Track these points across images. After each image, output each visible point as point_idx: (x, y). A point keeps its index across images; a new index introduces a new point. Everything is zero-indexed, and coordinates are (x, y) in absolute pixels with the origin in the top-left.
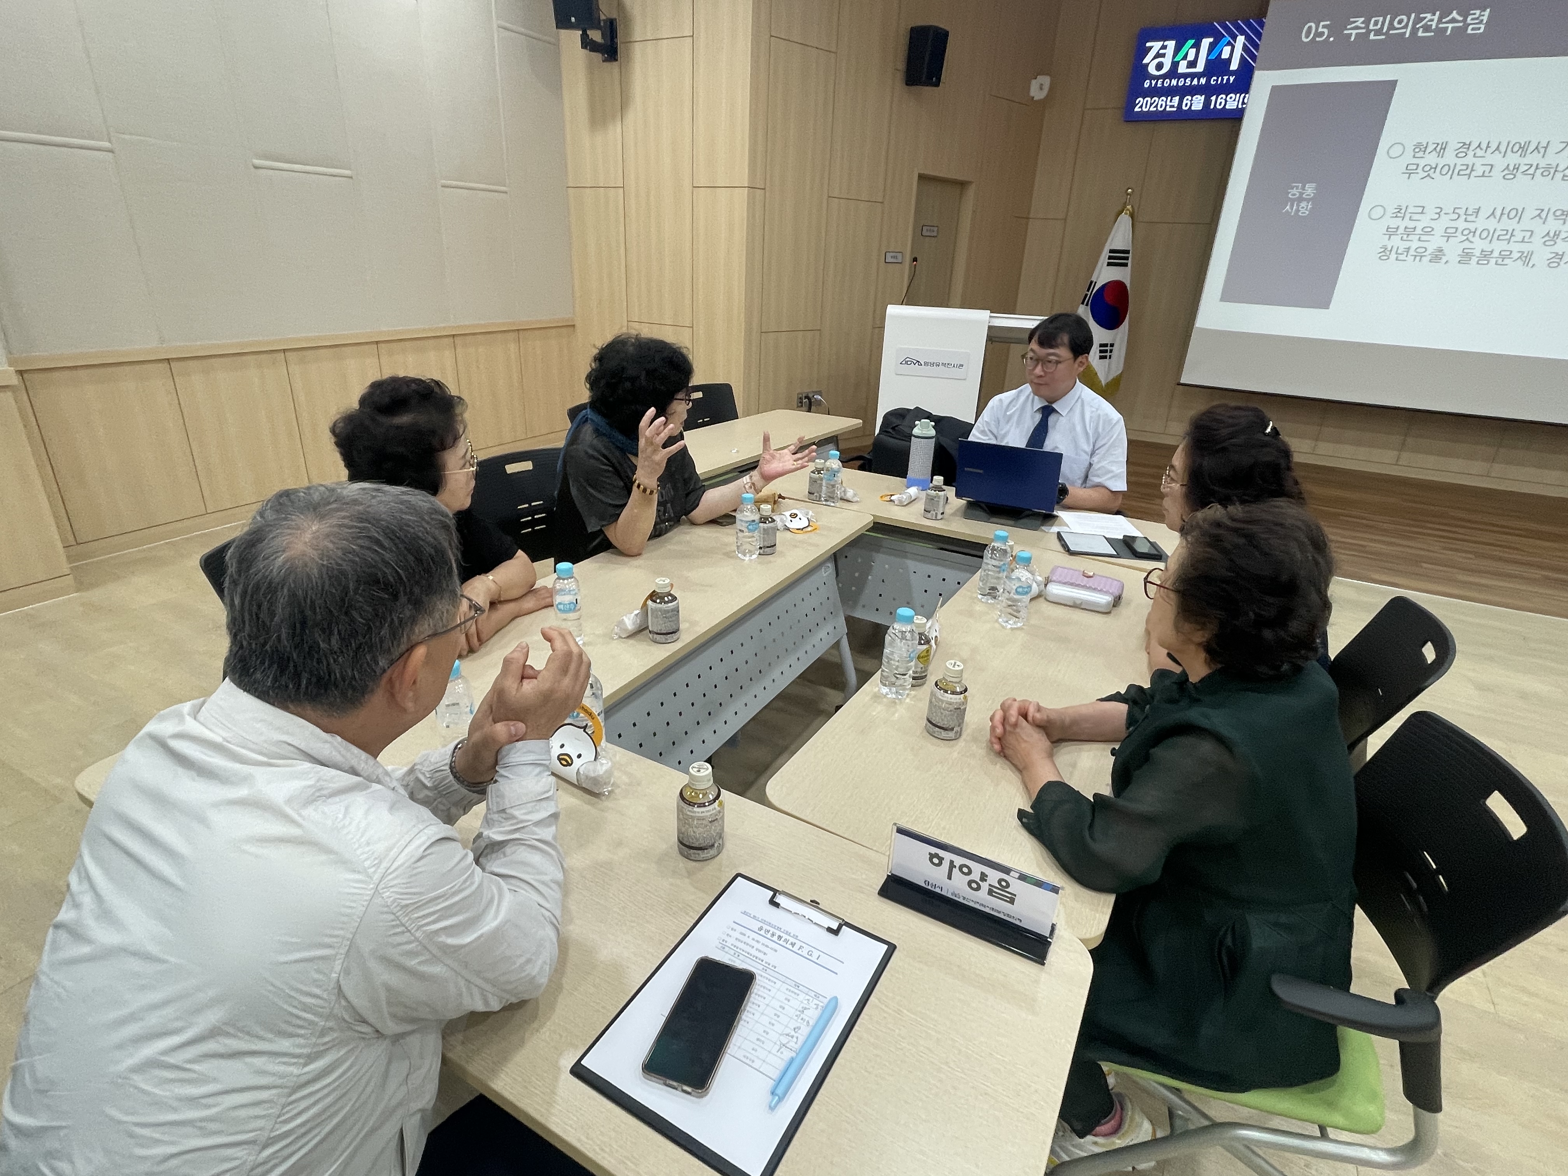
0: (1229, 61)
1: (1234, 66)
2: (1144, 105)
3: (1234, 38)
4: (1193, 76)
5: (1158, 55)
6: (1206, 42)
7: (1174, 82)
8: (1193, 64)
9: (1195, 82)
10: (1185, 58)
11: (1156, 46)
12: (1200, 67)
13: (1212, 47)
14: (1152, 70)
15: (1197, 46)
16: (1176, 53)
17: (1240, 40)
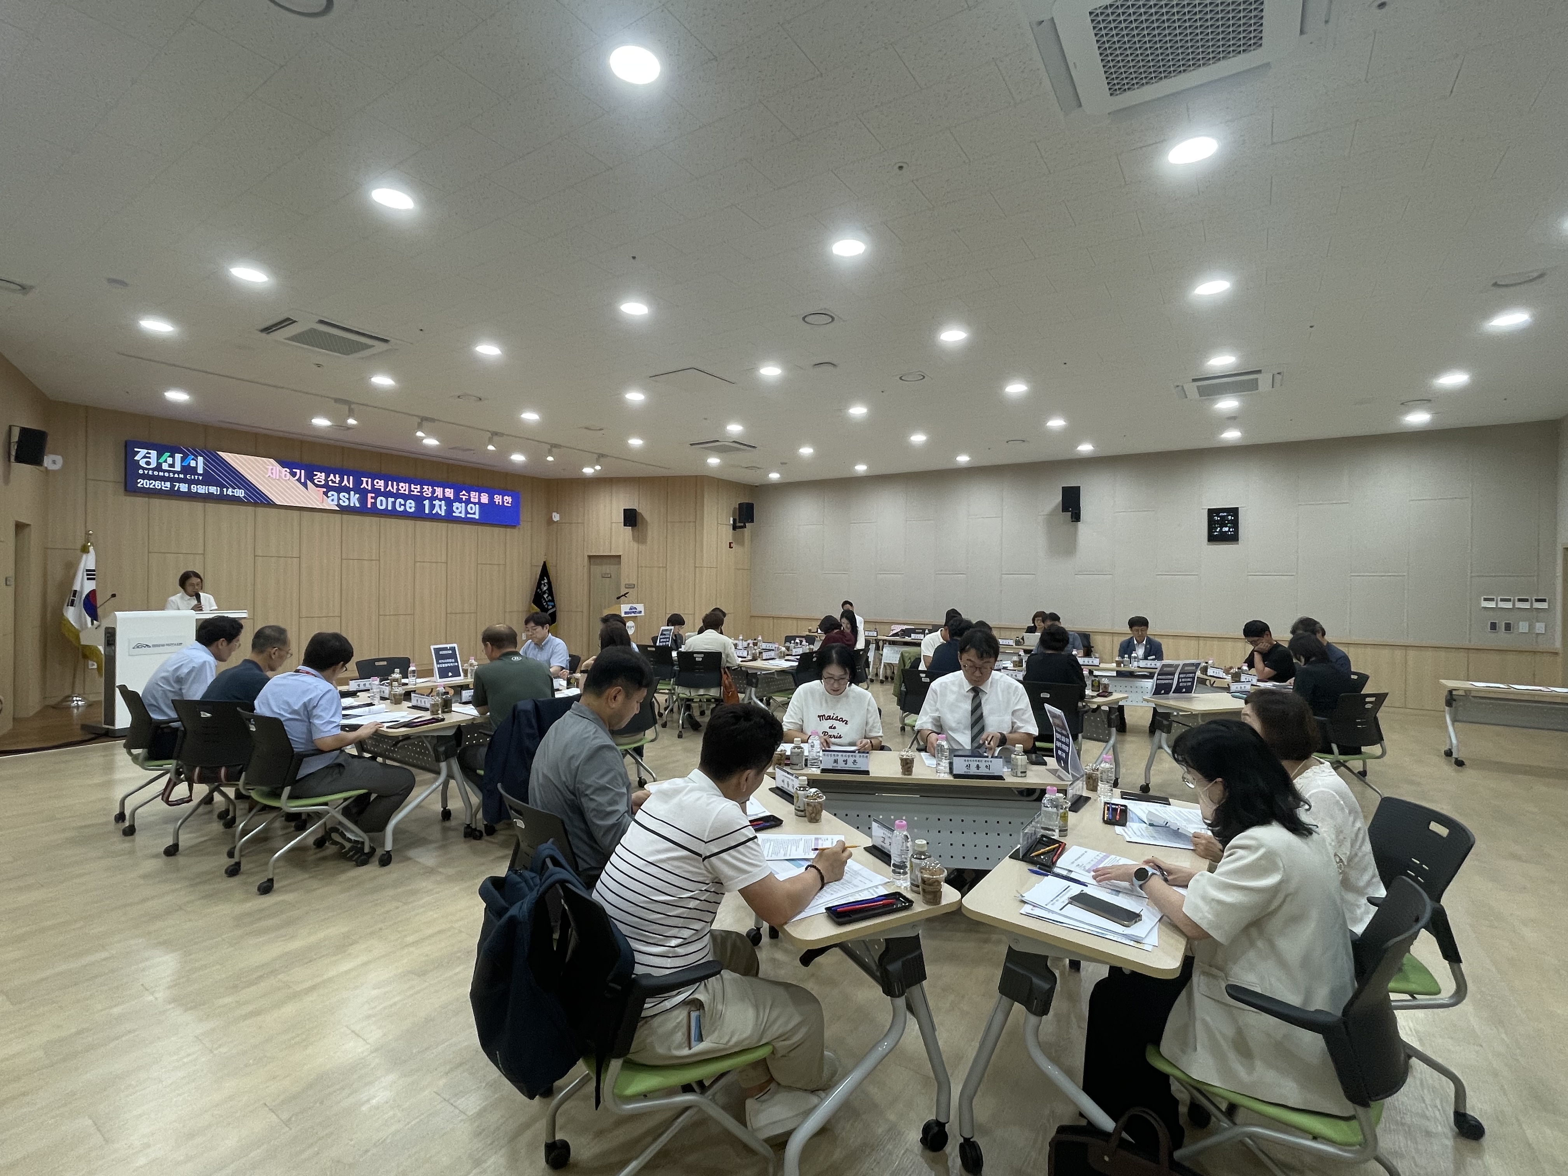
0: (196, 468)
1: (200, 471)
2: (142, 483)
3: (197, 457)
4: (174, 472)
5: (145, 457)
6: (178, 456)
7: (161, 474)
8: (171, 466)
9: (176, 476)
10: (166, 461)
11: (143, 452)
12: (178, 468)
13: (183, 460)
14: (142, 463)
15: (172, 456)
16: (158, 459)
17: (201, 459)
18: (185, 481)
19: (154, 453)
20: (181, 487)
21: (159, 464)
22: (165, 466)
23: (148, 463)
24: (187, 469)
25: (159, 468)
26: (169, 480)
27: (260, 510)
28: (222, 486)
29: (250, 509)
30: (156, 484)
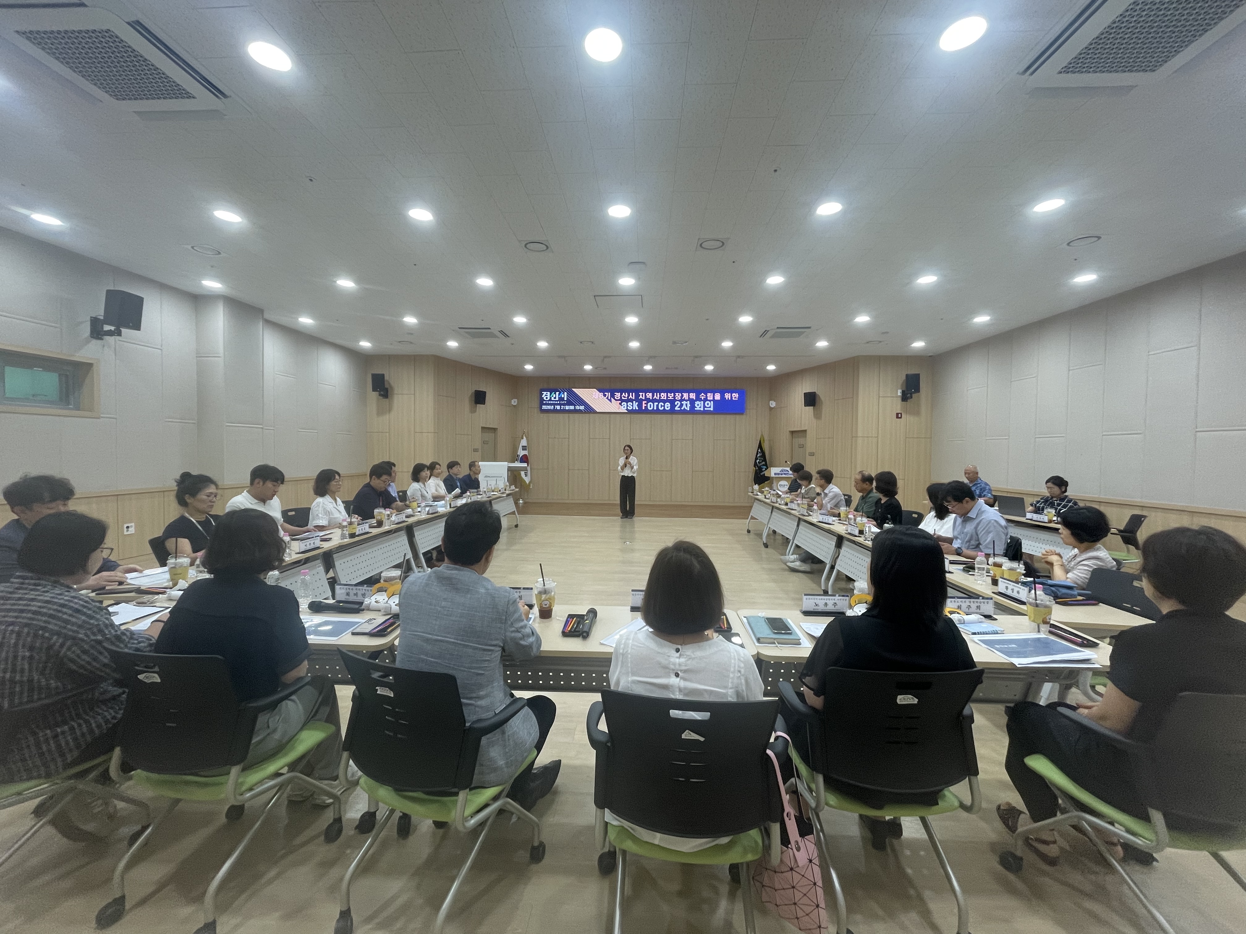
0: (564, 398)
3: (564, 392)
5: (546, 395)
7: (551, 402)
8: (555, 398)
10: (553, 396)
13: (559, 394)
16: (550, 395)
17: (566, 393)
18: (560, 405)
19: (549, 393)
20: (558, 407)
21: (551, 398)
22: (553, 399)
23: (547, 398)
24: (561, 399)
25: (550, 400)
26: (554, 405)
27: (592, 415)
28: (575, 406)
29: (587, 415)
30: (549, 407)
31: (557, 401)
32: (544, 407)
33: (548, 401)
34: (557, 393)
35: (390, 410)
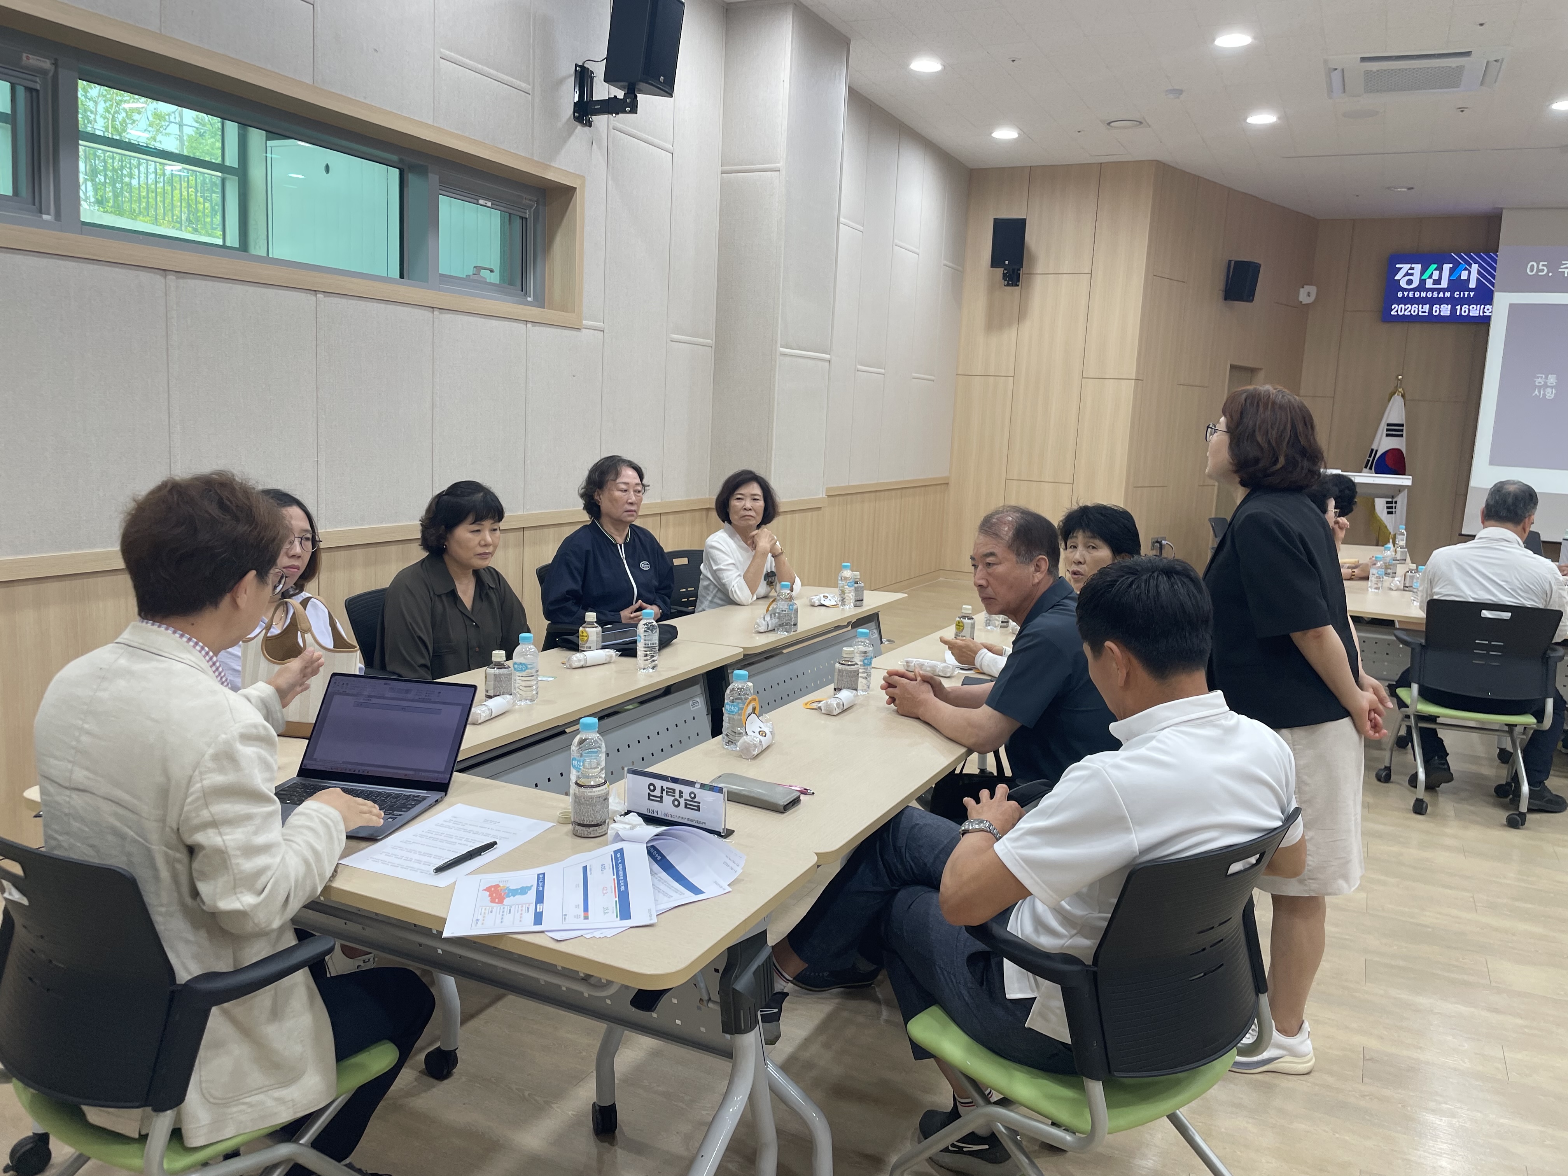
4: (1439, 290)
7: (1423, 294)
9: (1441, 295)
16: (1422, 274)
17: (1475, 267)
18: (1453, 302)
19: (1418, 267)
20: (1445, 310)
21: (1423, 282)
22: (1429, 284)
23: (1410, 282)
24: (1457, 284)
25: (1422, 287)
26: (1432, 302)
30: (1414, 309)
31: (1444, 290)
32: (1398, 309)
33: (1414, 290)
34: (1447, 267)
35: (1021, 315)
